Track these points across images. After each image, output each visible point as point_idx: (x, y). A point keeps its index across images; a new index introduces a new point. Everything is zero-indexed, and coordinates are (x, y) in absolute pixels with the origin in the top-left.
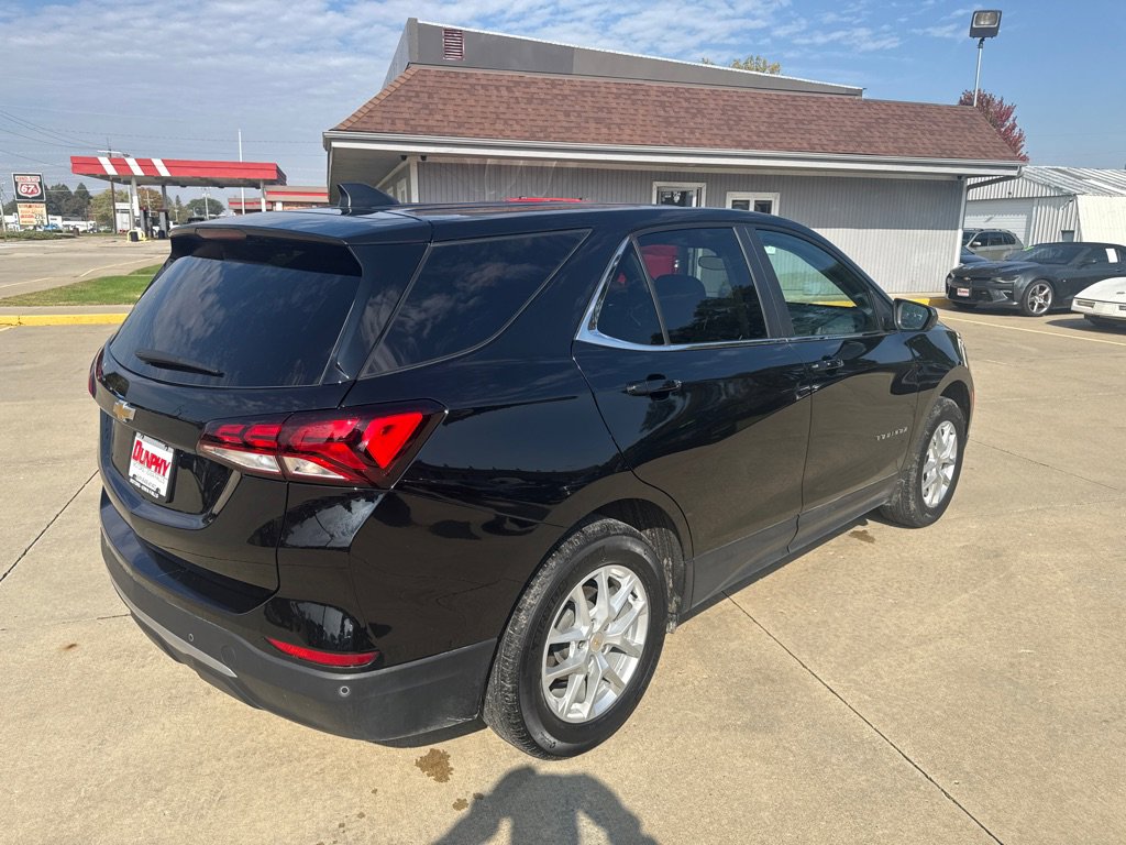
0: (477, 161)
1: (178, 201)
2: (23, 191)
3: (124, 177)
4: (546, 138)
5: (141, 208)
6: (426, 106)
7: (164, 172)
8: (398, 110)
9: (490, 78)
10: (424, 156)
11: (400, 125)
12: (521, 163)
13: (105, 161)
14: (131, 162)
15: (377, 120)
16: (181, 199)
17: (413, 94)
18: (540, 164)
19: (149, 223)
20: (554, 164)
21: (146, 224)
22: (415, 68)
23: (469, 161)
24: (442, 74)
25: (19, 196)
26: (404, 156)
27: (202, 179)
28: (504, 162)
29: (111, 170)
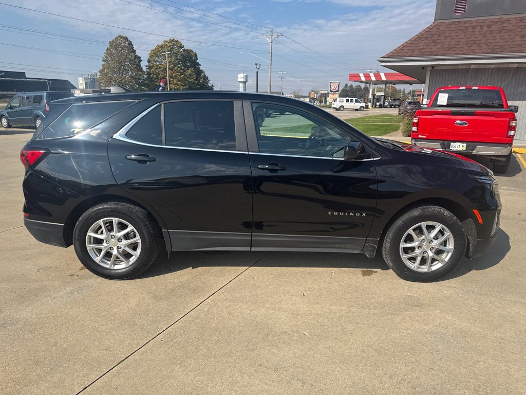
0: (464, 67)
1: (404, 91)
2: (332, 88)
3: (368, 81)
4: (501, 52)
5: (372, 95)
6: (434, 41)
7: (384, 78)
8: (419, 45)
9: (479, 21)
10: (433, 66)
11: (416, 52)
12: (493, 66)
13: (361, 75)
14: (372, 75)
15: (406, 51)
16: (405, 90)
17: (430, 36)
18: (505, 66)
19: (375, 101)
20: (516, 66)
21: (373, 101)
22: (438, 22)
23: (460, 67)
24: (450, 23)
25: (331, 91)
26: (423, 67)
27: (400, 81)
28: (481, 67)
29: (363, 79)
